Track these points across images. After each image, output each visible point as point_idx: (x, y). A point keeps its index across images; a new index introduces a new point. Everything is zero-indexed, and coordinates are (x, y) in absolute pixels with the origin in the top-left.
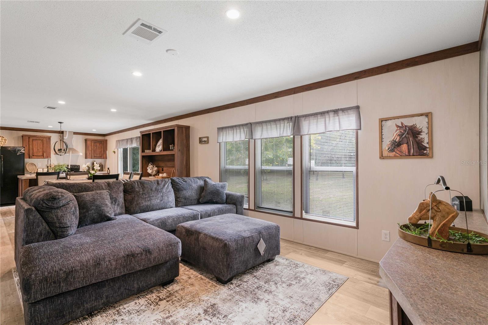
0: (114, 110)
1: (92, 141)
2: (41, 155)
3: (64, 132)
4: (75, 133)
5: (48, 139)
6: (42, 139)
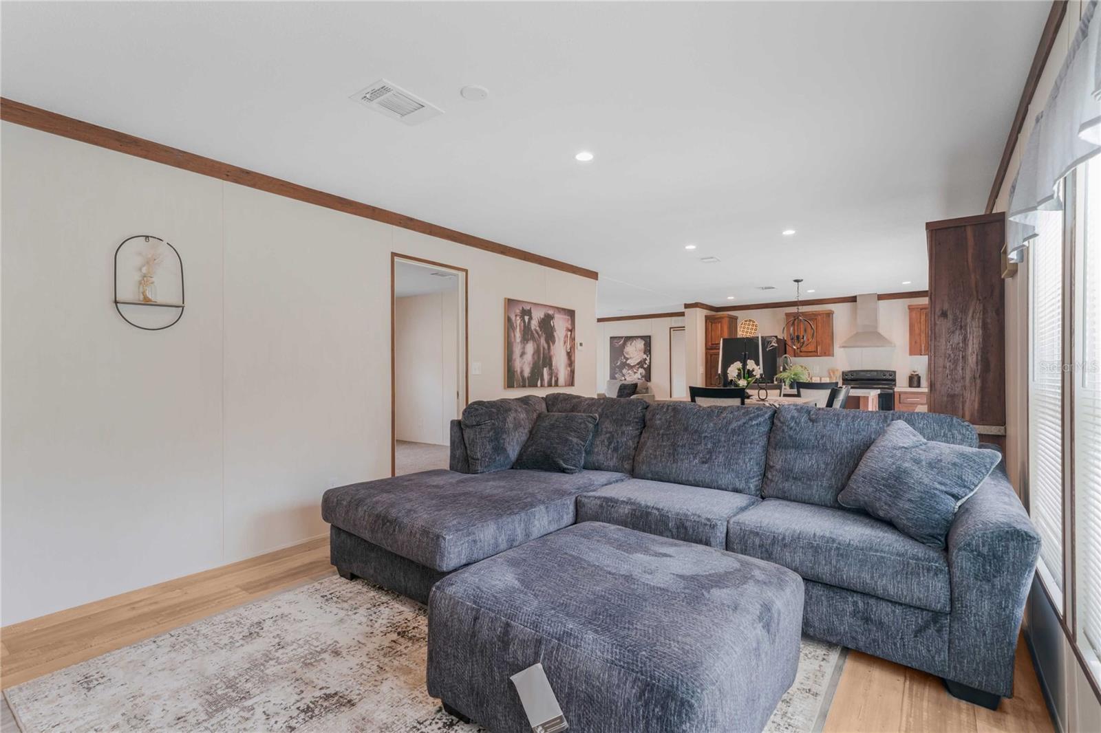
0: (789, 232)
1: (921, 309)
2: (813, 350)
3: (858, 298)
4: (881, 297)
5: (825, 315)
6: (813, 317)
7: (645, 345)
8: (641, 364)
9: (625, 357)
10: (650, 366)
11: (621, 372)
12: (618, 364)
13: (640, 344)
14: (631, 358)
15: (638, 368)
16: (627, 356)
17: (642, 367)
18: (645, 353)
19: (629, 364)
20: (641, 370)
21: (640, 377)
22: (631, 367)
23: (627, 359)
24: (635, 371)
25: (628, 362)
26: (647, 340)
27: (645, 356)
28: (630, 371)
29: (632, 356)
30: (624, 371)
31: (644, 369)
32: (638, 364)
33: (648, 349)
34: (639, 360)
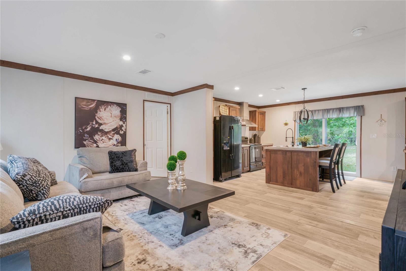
7: (121, 111)
8: (116, 130)
9: (97, 122)
10: (125, 133)
11: (92, 139)
12: (88, 129)
13: (117, 111)
14: (105, 123)
15: (114, 134)
16: (100, 121)
17: (118, 133)
18: (121, 120)
19: (102, 130)
20: (117, 137)
21: (115, 143)
22: (105, 133)
23: (100, 124)
24: (110, 137)
25: (101, 128)
26: (123, 107)
27: (121, 123)
28: (103, 138)
29: (106, 122)
30: (96, 137)
31: (121, 135)
32: (113, 130)
33: (123, 116)
34: (115, 126)
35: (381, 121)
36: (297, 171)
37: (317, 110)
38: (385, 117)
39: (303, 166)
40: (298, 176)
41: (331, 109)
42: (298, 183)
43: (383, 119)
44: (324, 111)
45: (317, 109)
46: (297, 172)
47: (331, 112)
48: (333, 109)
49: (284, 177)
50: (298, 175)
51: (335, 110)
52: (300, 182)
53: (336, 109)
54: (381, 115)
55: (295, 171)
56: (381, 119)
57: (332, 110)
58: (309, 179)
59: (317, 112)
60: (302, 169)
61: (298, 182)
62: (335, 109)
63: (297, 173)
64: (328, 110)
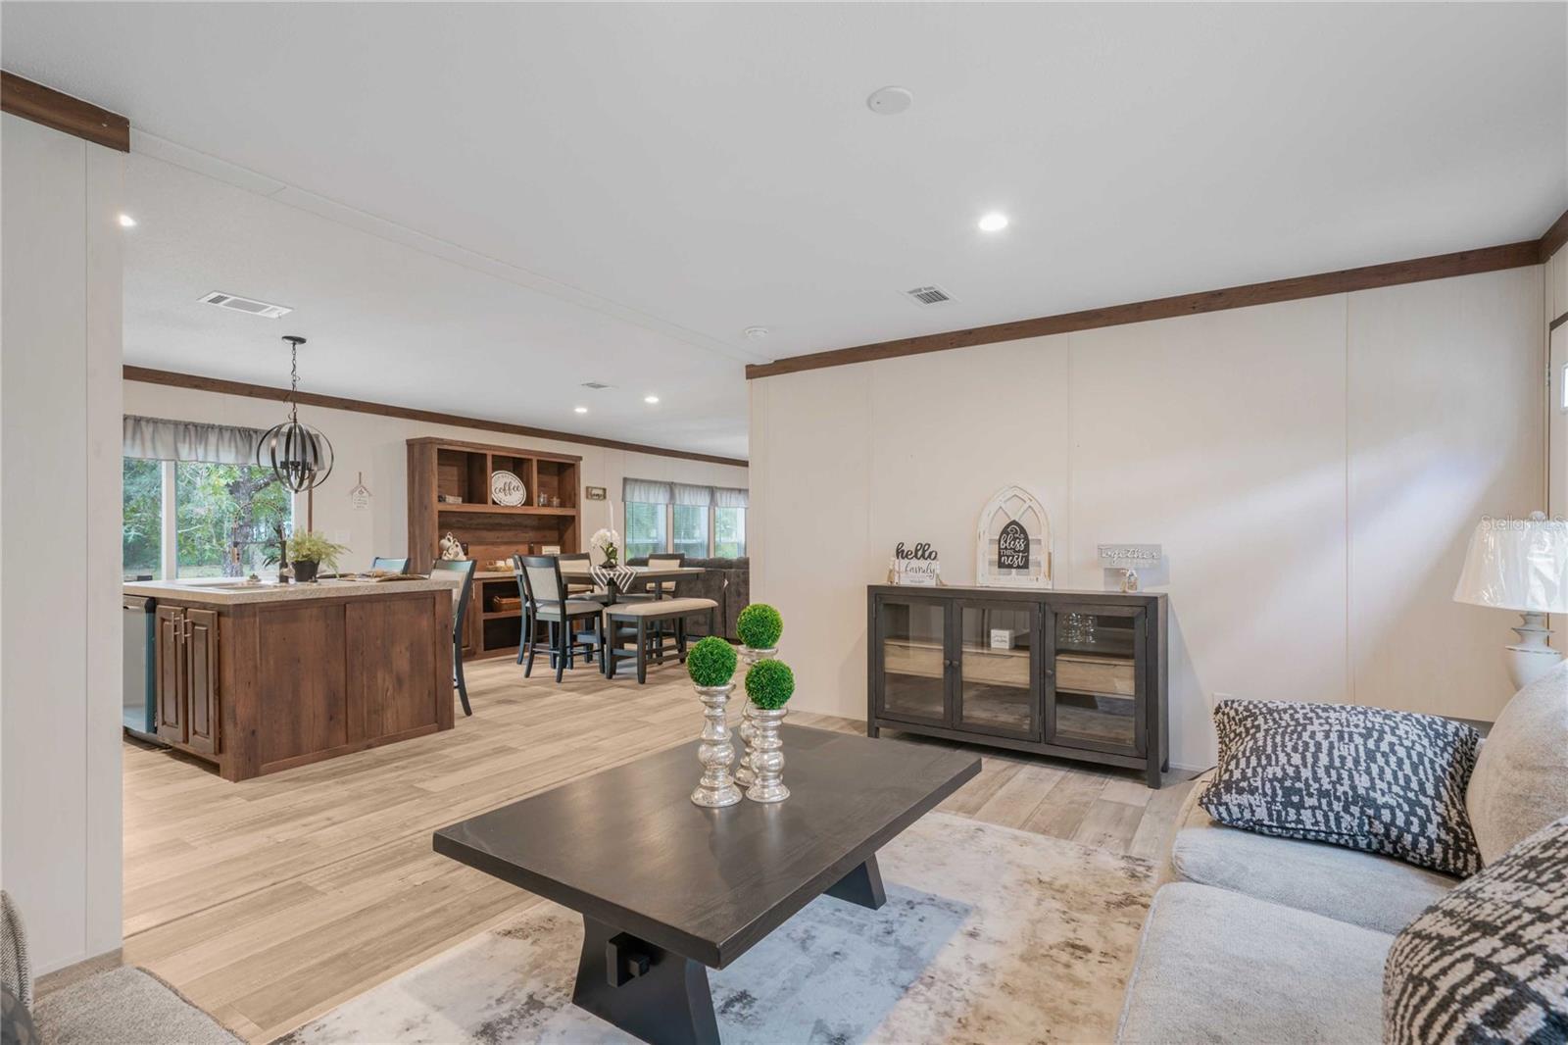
35: (361, 492)
36: (387, 677)
37: (148, 420)
38: (368, 482)
39: (407, 649)
40: (389, 694)
41: (212, 427)
42: (390, 721)
43: (365, 485)
44: (182, 428)
45: (150, 415)
46: (384, 680)
47: (213, 438)
48: (221, 429)
49: (331, 718)
50: (391, 688)
51: (227, 435)
52: (397, 712)
53: (232, 430)
54: (358, 475)
55: (380, 675)
56: (360, 488)
57: (217, 430)
58: (427, 692)
59: (151, 429)
60: (402, 661)
61: (389, 716)
62: (227, 428)
63: (387, 683)
64: (199, 428)
